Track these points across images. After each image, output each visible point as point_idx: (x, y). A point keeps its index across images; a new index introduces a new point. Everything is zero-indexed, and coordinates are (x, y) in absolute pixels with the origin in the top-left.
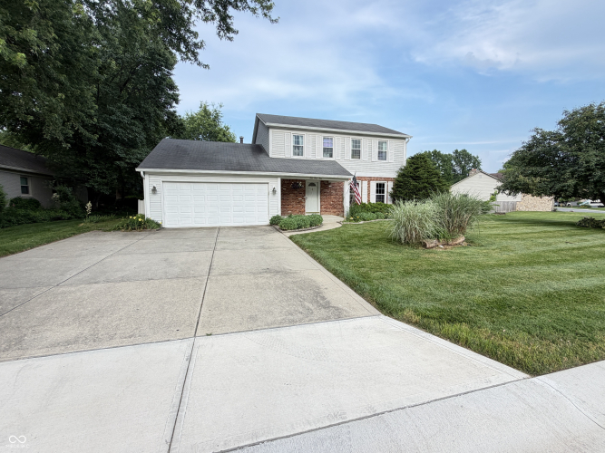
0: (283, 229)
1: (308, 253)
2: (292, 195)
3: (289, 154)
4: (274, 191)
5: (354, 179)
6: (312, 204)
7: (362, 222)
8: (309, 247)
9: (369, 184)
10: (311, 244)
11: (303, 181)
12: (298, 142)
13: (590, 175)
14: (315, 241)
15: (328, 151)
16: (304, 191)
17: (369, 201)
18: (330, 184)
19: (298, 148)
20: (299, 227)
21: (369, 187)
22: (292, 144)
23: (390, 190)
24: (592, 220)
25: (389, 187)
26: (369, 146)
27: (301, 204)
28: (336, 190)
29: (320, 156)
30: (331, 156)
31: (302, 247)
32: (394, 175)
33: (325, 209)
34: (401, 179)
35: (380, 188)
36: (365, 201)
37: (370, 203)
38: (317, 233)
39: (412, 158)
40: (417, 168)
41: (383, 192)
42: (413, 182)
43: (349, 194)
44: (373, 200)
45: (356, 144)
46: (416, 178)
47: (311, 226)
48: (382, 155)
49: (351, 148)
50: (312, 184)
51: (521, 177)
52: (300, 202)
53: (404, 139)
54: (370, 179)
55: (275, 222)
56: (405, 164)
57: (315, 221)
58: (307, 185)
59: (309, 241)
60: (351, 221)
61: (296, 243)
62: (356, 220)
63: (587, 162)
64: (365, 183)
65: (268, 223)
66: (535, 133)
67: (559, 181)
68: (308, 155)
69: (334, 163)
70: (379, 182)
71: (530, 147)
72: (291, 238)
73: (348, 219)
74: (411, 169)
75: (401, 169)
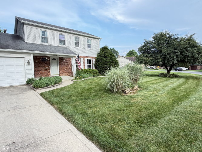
0: (36, 87)
1: (57, 109)
2: (41, 65)
3: (39, 41)
4: (29, 63)
5: (78, 56)
6: (54, 70)
7: (83, 79)
8: (57, 103)
9: (84, 59)
10: (58, 99)
11: (49, 57)
12: (44, 35)
13: (166, 57)
14: (60, 96)
15: (63, 42)
16: (49, 63)
17: (84, 68)
18: (64, 59)
19: (44, 38)
20: (47, 85)
21: (84, 61)
22: (41, 36)
23: (94, 63)
24: (163, 74)
25: (93, 61)
26: (83, 41)
27: (48, 70)
28: (67, 63)
29: (57, 44)
30: (64, 44)
31: (51, 103)
32: (96, 56)
33: (62, 73)
34: (98, 57)
35: (89, 62)
36: (82, 68)
37: (85, 69)
38: (60, 89)
39: (103, 48)
40: (105, 53)
41: (91, 64)
42: (104, 59)
43: (75, 64)
44: (86, 68)
45: (77, 39)
46: (106, 57)
47: (55, 84)
48: (89, 46)
49: (74, 41)
50: (54, 59)
51: (143, 58)
52: (47, 69)
53: (99, 39)
54: (84, 57)
55: (30, 82)
56: (99, 50)
57: (58, 81)
58: (51, 59)
59: (56, 96)
60: (77, 79)
61: (46, 99)
62: (80, 78)
63: (165, 52)
64: (82, 59)
65: (25, 83)
66: (145, 41)
67: (156, 59)
68: (50, 42)
69: (66, 48)
70: (89, 59)
71: (144, 46)
72: (41, 95)
73: (76, 78)
74: (103, 53)
75: (98, 53)
